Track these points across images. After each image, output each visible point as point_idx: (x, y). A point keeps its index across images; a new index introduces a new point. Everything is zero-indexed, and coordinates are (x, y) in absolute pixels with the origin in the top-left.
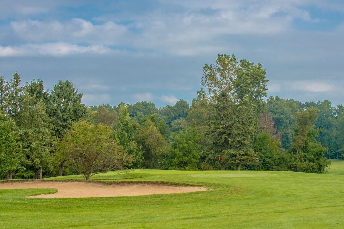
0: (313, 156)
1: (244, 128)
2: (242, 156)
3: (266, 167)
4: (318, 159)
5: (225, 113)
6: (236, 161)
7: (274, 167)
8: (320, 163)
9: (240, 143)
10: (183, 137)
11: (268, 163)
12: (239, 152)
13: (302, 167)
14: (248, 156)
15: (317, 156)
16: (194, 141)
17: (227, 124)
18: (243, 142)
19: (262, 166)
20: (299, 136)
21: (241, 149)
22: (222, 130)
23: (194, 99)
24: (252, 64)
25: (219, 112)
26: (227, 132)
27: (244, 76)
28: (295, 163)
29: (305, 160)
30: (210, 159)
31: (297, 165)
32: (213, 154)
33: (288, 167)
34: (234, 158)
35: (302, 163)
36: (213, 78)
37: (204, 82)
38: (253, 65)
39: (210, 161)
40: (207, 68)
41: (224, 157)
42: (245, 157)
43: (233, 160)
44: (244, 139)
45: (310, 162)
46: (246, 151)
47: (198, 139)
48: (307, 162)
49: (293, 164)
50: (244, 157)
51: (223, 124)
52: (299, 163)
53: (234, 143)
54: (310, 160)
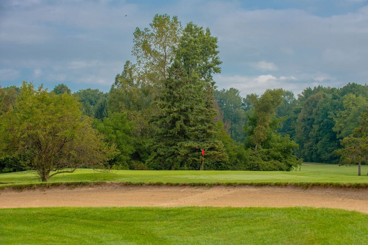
0: (279, 153)
1: (209, 112)
2: (208, 150)
3: (220, 167)
4: (285, 157)
5: (179, 91)
6: (199, 158)
7: (229, 167)
8: (288, 162)
9: (204, 132)
10: (109, 125)
11: (221, 162)
12: (204, 145)
13: (267, 167)
14: (217, 151)
15: (285, 152)
16: (124, 131)
17: (183, 107)
18: (208, 131)
19: (214, 166)
20: (259, 126)
21: (205, 140)
22: (176, 115)
23: (118, 75)
24: (201, 28)
25: (171, 90)
26: (183, 118)
27: (192, 43)
28: (257, 162)
29: (269, 159)
30: (159, 155)
31: (260, 165)
32: (163, 148)
33: (247, 167)
34: (197, 153)
35: (265, 162)
36: (146, 47)
37: (136, 52)
38: (202, 30)
39: (159, 157)
40: (138, 33)
41: (183, 151)
42: (213, 152)
43: (194, 157)
44: (210, 128)
45: (277, 161)
46: (213, 144)
47: (129, 128)
48: (272, 161)
49: (254, 164)
50: (211, 152)
51: (177, 107)
52: (263, 162)
53: (196, 132)
54: (275, 158)
